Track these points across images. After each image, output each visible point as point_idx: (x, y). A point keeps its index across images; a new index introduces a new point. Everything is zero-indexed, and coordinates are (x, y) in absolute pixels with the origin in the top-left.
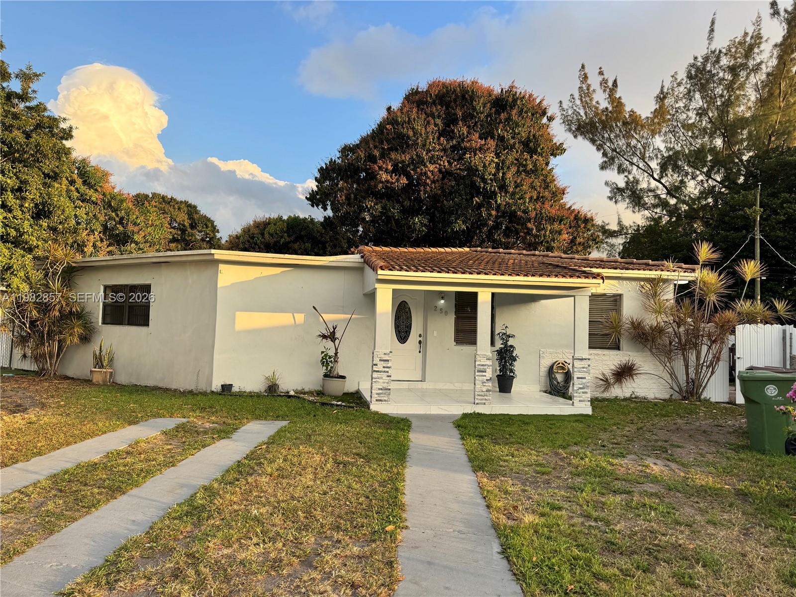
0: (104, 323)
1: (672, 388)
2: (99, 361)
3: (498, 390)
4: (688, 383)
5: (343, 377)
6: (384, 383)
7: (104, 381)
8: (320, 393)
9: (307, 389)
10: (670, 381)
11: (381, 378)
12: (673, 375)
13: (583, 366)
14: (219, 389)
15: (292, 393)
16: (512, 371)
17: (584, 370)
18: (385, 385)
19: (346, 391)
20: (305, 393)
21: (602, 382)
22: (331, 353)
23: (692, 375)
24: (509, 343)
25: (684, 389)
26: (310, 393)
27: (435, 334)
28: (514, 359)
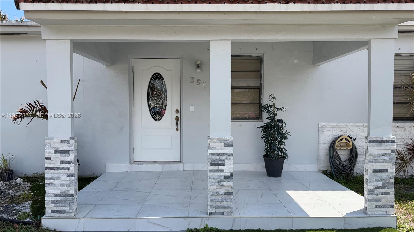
6: (62, 185)
11: (58, 178)
13: (384, 152)
16: (281, 150)
17: (386, 158)
18: (65, 189)
24: (277, 118)
27: (192, 108)
28: (284, 136)
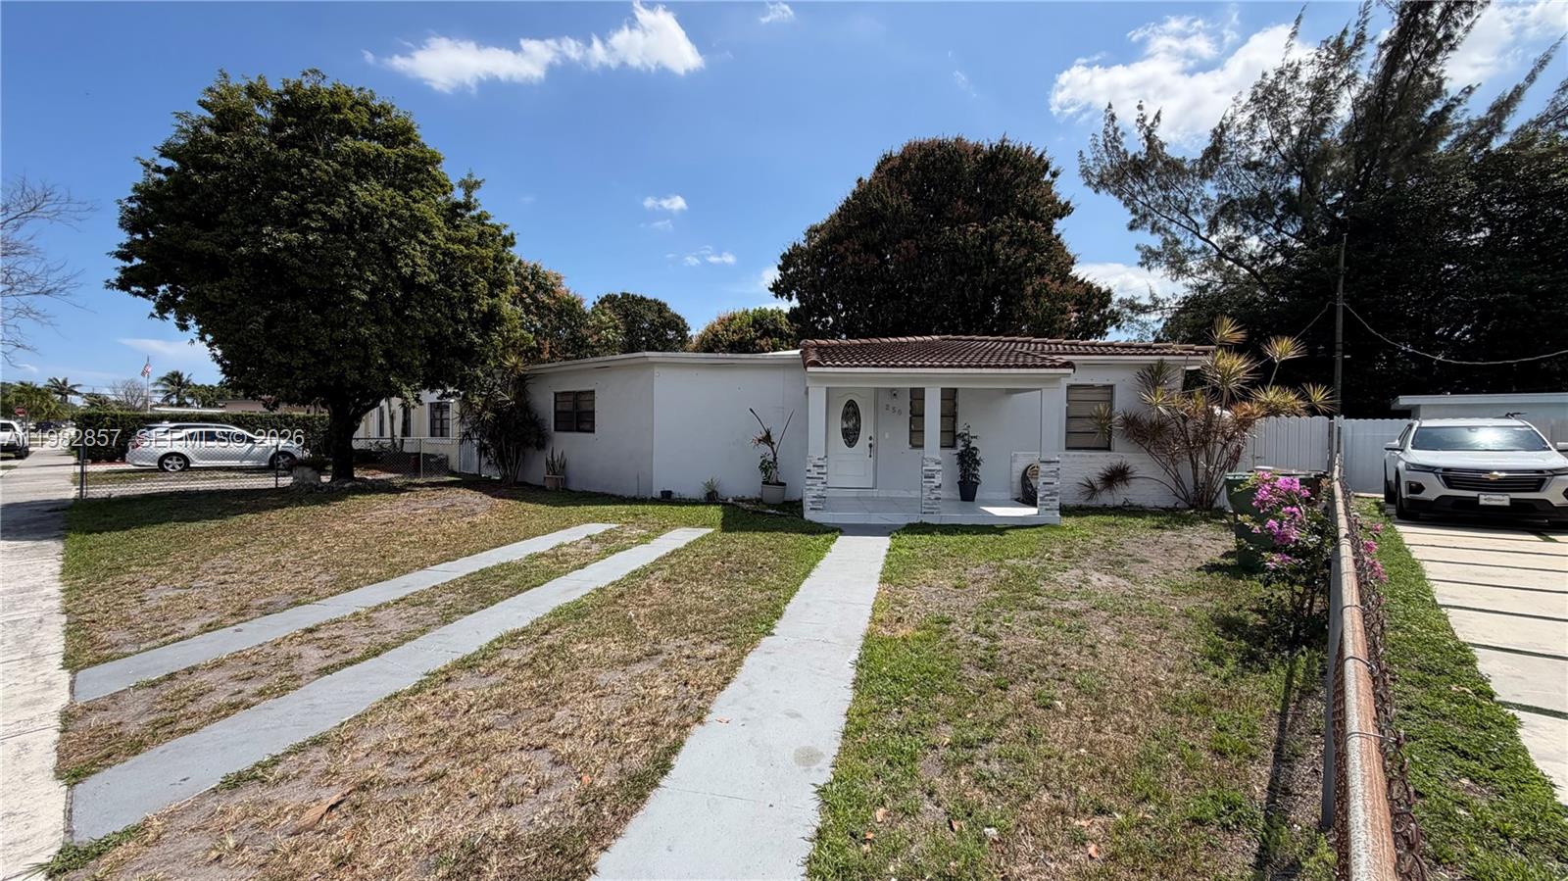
0: (556, 430)
1: (1176, 495)
2: (551, 466)
3: (959, 497)
4: (1196, 489)
5: (784, 484)
6: (818, 490)
7: (557, 488)
8: (759, 501)
9: (747, 497)
10: (1174, 486)
11: (816, 485)
12: (1178, 479)
13: (1051, 469)
14: (659, 495)
15: (730, 500)
16: (975, 476)
17: (1052, 474)
18: (820, 492)
19: (787, 498)
20: (743, 501)
21: (1087, 489)
22: (770, 458)
23: (1201, 477)
24: (972, 445)
25: (1191, 497)
26: (749, 501)
27: (887, 436)
28: (978, 463)
